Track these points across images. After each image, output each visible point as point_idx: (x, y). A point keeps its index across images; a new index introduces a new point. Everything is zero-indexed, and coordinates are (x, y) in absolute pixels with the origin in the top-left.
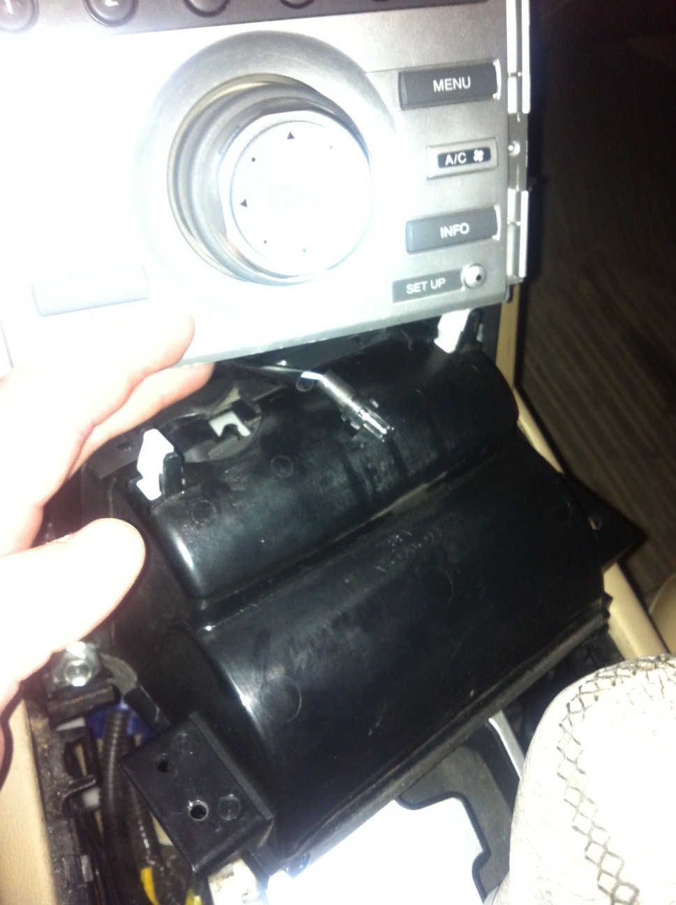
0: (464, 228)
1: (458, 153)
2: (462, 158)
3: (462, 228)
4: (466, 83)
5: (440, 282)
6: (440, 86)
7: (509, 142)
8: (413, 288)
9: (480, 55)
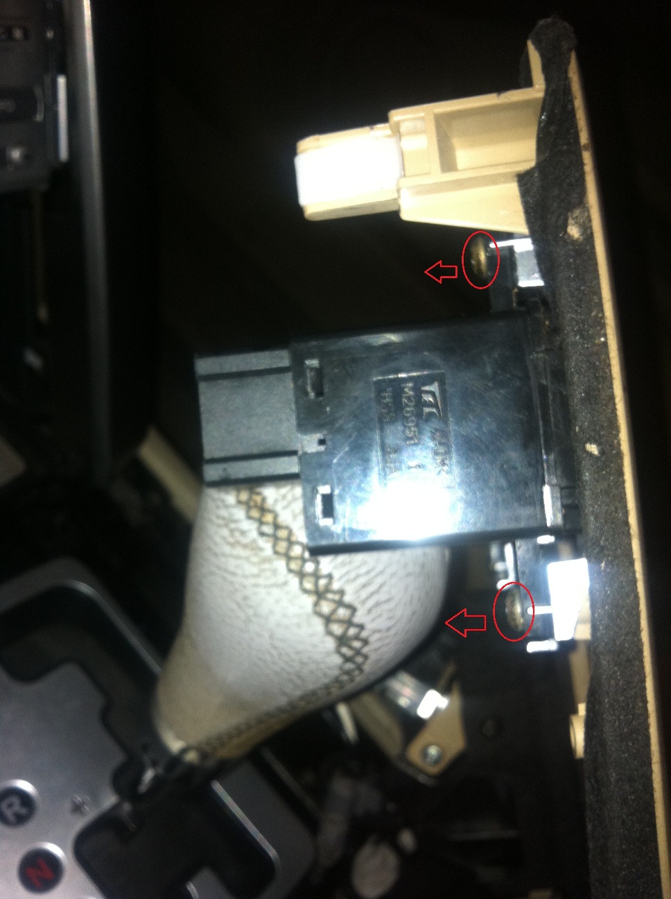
3: (9, 105)
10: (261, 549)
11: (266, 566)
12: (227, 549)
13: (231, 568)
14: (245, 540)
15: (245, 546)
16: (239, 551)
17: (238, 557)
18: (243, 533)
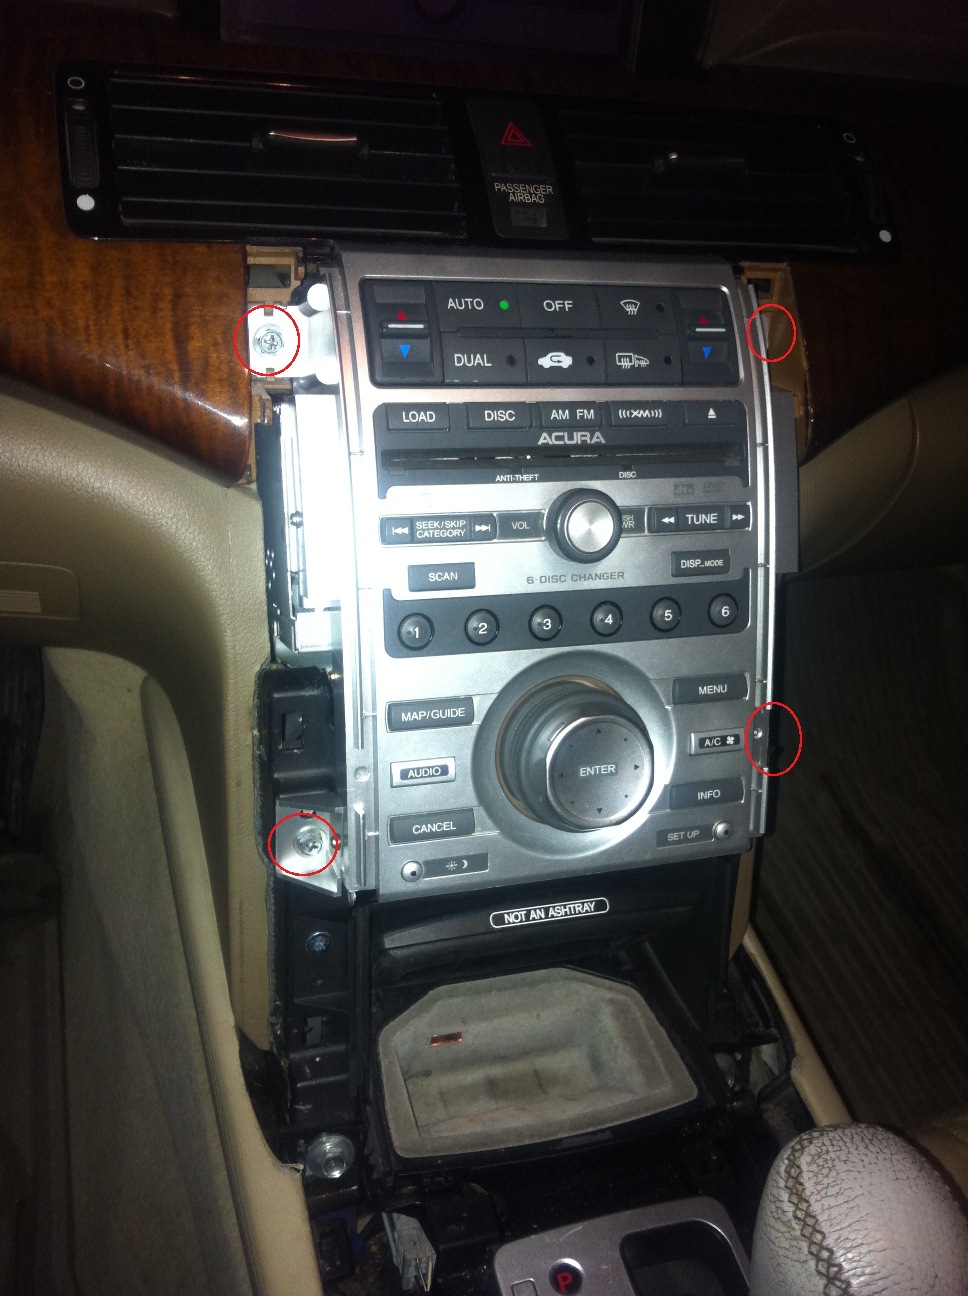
0: (717, 794)
1: (715, 738)
2: (718, 741)
3: (716, 793)
4: (724, 689)
5: (695, 833)
6: (704, 690)
7: (755, 728)
8: (672, 837)
9: (735, 669)
10: (793, 1229)
11: (795, 1243)
12: (772, 1221)
13: (772, 1238)
14: (784, 1219)
15: (783, 1223)
16: (778, 1225)
17: (779, 1231)
18: (784, 1212)
